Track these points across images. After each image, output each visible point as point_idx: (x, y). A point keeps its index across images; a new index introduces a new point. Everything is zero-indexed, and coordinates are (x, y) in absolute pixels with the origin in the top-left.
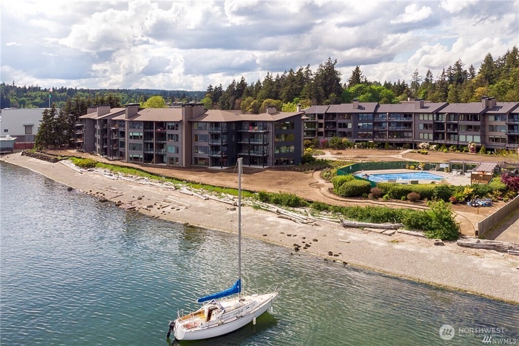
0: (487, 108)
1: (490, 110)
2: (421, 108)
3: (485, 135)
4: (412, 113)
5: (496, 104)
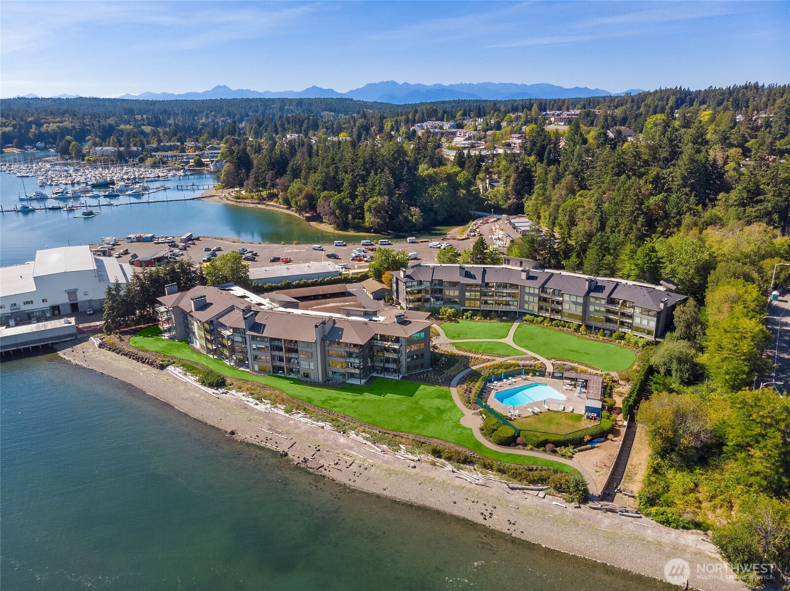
0: (590, 289)
1: (592, 291)
2: (527, 279)
3: (585, 314)
4: (519, 285)
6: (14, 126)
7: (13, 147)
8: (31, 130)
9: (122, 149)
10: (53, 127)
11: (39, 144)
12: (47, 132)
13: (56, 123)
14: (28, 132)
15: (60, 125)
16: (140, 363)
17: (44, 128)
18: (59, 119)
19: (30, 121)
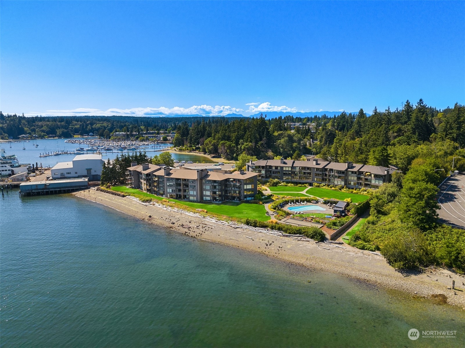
0: (348, 168)
1: (350, 168)
2: (316, 165)
3: (347, 181)
4: (312, 167)
5: (353, 165)
6: (80, 125)
7: (78, 135)
8: (88, 127)
9: (128, 133)
10: (98, 125)
11: (91, 134)
12: (95, 128)
13: (100, 124)
14: (86, 127)
15: (102, 125)
16: (114, 195)
17: (94, 126)
18: (102, 122)
19: (88, 123)
